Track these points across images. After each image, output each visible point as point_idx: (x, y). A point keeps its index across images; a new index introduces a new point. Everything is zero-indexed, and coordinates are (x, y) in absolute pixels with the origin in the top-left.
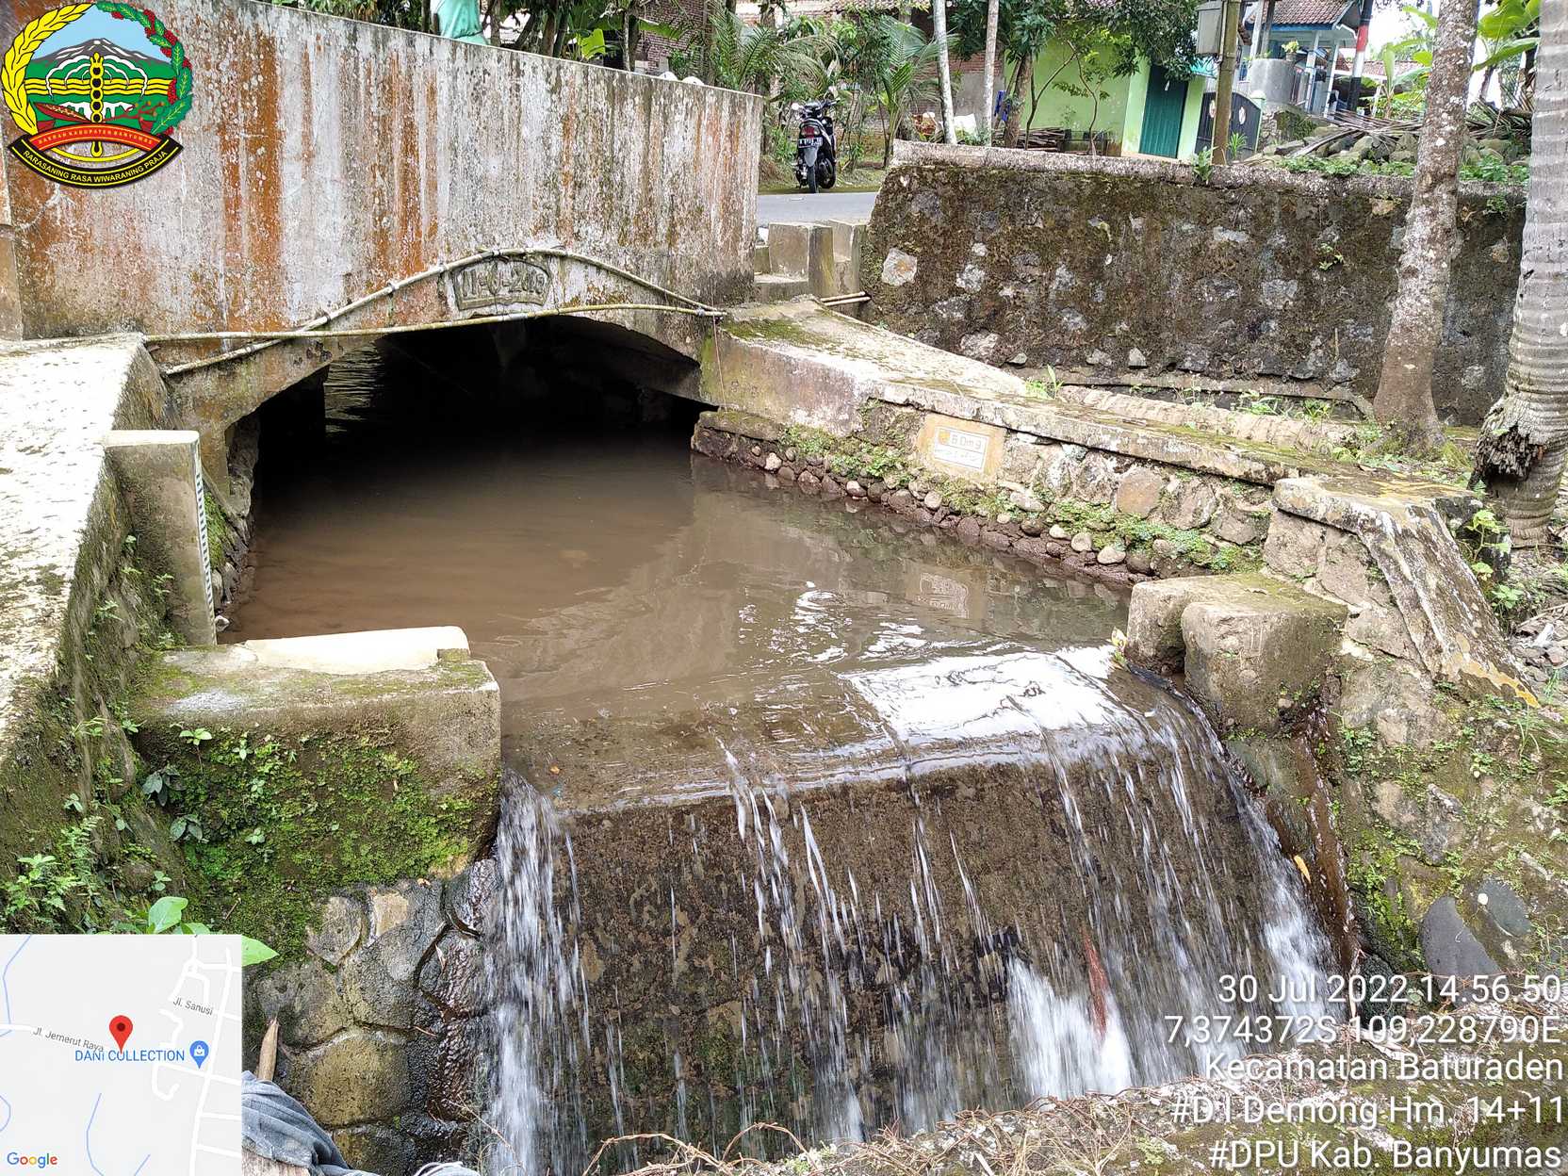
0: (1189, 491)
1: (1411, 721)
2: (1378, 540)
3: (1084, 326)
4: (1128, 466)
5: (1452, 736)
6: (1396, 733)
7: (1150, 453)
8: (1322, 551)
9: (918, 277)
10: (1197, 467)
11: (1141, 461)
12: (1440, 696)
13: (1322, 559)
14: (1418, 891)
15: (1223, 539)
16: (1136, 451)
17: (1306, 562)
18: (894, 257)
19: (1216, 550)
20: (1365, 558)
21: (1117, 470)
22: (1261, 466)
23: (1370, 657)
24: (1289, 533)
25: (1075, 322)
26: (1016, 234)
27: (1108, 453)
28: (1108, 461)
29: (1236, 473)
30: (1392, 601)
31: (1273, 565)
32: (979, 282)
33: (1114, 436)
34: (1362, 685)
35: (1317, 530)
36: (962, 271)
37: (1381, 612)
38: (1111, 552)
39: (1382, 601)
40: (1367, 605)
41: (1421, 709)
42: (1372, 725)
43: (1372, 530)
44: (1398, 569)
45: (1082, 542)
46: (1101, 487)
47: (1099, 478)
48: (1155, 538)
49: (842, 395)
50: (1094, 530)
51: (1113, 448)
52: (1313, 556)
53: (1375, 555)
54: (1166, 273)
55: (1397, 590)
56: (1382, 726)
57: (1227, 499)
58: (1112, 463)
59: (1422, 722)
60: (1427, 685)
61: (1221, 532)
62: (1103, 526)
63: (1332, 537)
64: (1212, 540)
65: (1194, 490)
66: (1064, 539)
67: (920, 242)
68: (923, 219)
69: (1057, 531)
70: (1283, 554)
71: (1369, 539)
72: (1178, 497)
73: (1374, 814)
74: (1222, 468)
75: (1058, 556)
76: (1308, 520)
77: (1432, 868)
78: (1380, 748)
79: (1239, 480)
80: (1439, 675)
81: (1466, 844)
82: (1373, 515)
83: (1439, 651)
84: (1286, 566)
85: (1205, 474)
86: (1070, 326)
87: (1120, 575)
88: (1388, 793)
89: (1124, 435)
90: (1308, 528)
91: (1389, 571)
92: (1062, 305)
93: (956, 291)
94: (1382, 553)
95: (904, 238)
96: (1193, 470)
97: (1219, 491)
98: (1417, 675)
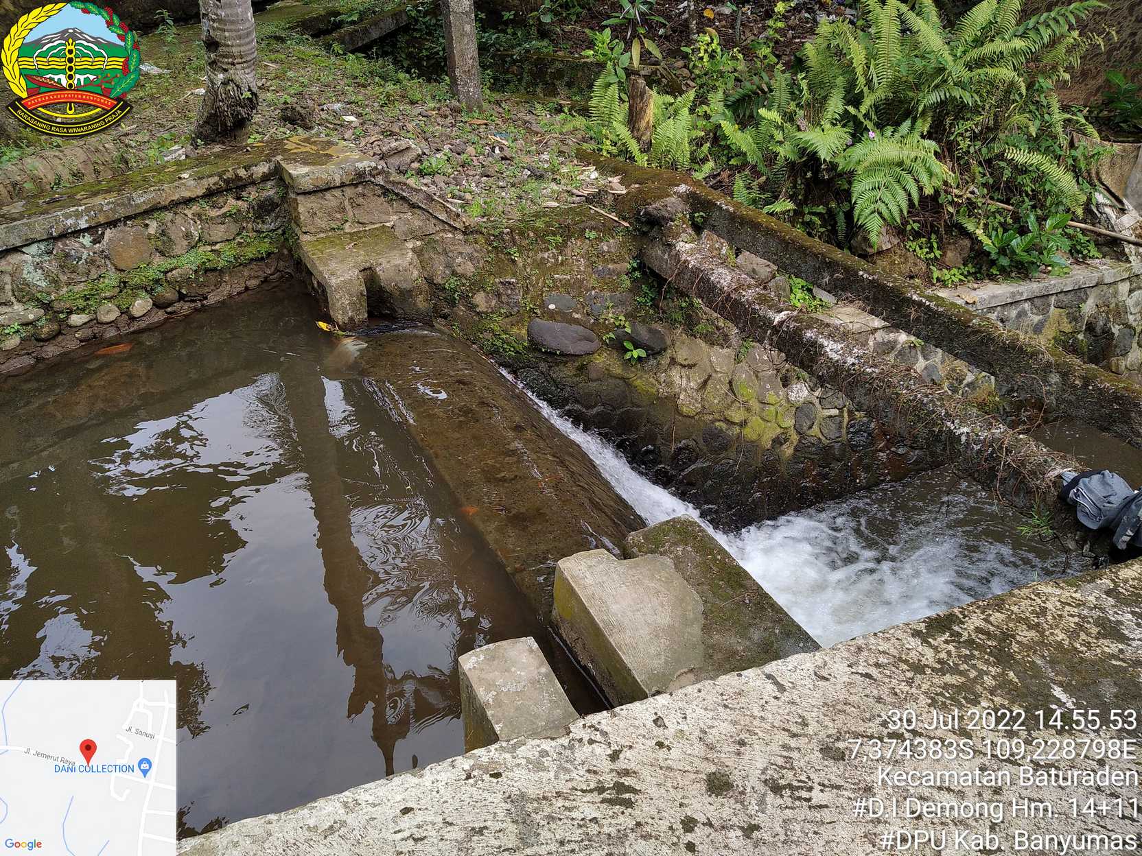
0: (169, 224)
1: (471, 259)
2: (387, 177)
4: (103, 234)
5: (489, 252)
6: (469, 268)
7: (122, 212)
8: (346, 203)
10: (167, 203)
11: (113, 224)
12: (471, 238)
13: (348, 207)
14: (519, 329)
15: (217, 243)
16: (107, 217)
17: (339, 216)
19: (217, 252)
20: (380, 192)
21: (95, 242)
22: (216, 179)
23: (418, 243)
24: (314, 205)
27: (77, 233)
28: (81, 239)
29: (200, 192)
30: (413, 206)
31: (313, 231)
33: (78, 215)
34: (431, 258)
35: (338, 193)
37: (408, 216)
38: (141, 305)
39: (406, 210)
40: (395, 218)
41: (468, 249)
42: (454, 273)
43: (379, 174)
44: (408, 186)
45: (109, 313)
46: (91, 262)
47: (84, 257)
48: (165, 273)
50: (112, 297)
51: (83, 224)
52: (342, 209)
53: (389, 186)
55: (414, 199)
56: (459, 270)
57: (199, 216)
58: (87, 240)
59: (476, 254)
60: (461, 237)
61: (214, 239)
62: (117, 290)
63: (349, 192)
64: (209, 248)
65: (172, 222)
66: (91, 320)
69: (76, 319)
70: (317, 220)
71: (380, 180)
72: (163, 233)
73: (479, 314)
74: (187, 194)
75: (95, 337)
76: (327, 189)
77: (516, 316)
78: (464, 281)
79: (204, 197)
80: (466, 227)
81: (527, 292)
82: (373, 164)
83: (458, 215)
84: (323, 226)
85: (175, 205)
87: (160, 315)
88: (480, 299)
89: (88, 210)
90: (328, 195)
91: (403, 191)
94: (394, 183)
96: (165, 208)
97: (189, 213)
98: (450, 235)
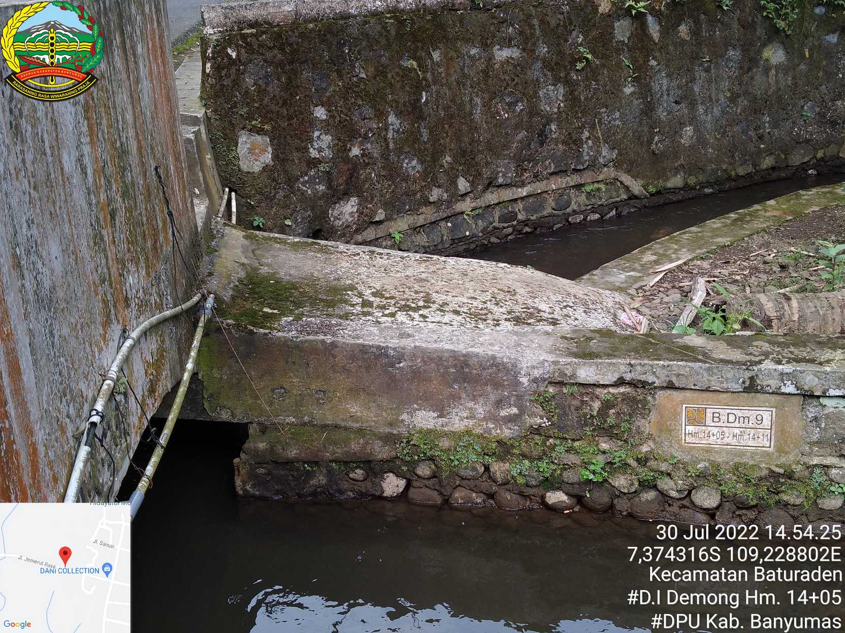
3: (419, 168)
9: (275, 157)
18: (245, 142)
25: (412, 166)
26: (348, 89)
32: (329, 147)
36: (311, 140)
49: (497, 385)
54: (467, 99)
67: (266, 119)
68: (261, 91)
86: (410, 170)
92: (399, 151)
93: (314, 163)
95: (250, 118)
